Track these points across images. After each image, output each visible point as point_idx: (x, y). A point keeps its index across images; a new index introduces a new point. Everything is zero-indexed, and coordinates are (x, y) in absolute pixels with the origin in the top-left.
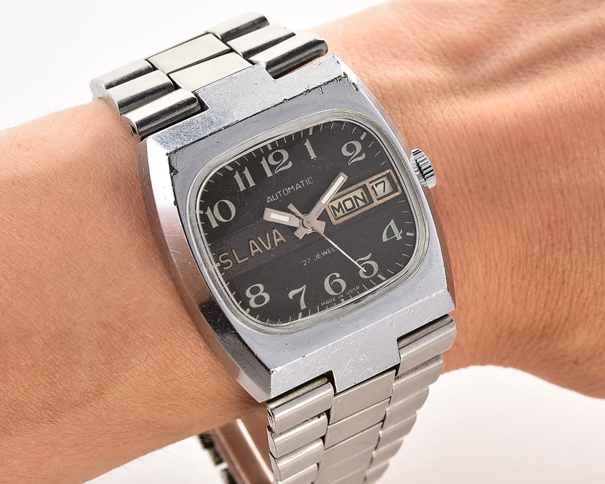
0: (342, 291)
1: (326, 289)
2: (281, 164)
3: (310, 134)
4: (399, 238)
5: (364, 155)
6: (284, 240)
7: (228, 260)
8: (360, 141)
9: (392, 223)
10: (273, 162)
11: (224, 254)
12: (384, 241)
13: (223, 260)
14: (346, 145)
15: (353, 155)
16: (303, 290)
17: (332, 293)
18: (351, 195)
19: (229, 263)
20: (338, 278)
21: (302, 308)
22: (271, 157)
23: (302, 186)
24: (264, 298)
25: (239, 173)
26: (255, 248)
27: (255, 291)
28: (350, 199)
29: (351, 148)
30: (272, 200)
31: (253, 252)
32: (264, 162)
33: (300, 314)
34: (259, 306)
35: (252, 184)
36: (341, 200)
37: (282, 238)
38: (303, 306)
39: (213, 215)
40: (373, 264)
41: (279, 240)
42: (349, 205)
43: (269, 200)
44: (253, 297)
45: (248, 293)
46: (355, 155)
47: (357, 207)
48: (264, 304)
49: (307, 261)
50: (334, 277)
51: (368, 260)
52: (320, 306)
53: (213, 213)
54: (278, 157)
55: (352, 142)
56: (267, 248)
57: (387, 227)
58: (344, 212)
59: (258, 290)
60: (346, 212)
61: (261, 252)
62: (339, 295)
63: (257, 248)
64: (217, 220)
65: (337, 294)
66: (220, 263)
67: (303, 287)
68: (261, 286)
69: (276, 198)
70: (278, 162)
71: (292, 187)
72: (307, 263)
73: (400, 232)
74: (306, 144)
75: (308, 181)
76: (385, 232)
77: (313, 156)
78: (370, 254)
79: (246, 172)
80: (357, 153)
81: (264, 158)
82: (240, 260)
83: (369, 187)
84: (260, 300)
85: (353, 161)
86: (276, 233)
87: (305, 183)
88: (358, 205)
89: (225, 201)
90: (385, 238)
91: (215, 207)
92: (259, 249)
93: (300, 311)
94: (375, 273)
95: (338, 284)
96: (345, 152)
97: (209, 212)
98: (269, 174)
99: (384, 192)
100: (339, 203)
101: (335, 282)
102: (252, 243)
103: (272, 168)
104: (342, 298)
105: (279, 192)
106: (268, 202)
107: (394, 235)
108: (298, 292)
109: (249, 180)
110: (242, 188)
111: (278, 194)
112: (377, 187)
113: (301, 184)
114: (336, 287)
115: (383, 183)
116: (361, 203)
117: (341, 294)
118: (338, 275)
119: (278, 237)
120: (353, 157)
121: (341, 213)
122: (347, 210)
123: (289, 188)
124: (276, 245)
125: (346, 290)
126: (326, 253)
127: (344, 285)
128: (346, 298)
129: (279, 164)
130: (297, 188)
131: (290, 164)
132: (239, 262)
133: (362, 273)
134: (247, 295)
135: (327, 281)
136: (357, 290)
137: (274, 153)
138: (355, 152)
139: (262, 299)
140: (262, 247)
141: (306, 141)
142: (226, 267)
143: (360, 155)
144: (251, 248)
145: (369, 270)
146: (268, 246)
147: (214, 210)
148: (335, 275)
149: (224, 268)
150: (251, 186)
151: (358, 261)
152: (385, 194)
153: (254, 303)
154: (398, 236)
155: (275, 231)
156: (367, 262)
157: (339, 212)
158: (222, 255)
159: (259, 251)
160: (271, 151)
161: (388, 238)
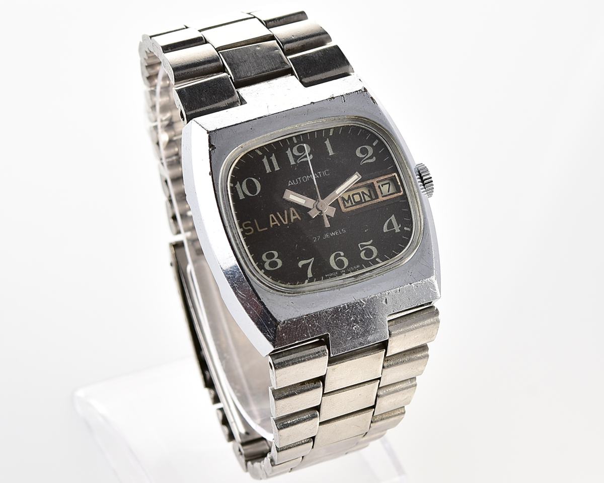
1: (331, 263)
3: (331, 133)
4: (398, 230)
5: (374, 158)
6: (299, 218)
7: (249, 228)
8: (372, 146)
9: (393, 218)
10: (297, 153)
11: (248, 222)
12: (385, 231)
13: (246, 226)
14: (360, 148)
15: (365, 157)
16: (311, 262)
17: (336, 267)
18: (360, 191)
19: (250, 230)
20: (342, 256)
21: (309, 277)
22: (295, 149)
23: (319, 176)
24: (277, 264)
25: (267, 158)
26: (273, 221)
27: (270, 256)
28: (358, 194)
29: (364, 151)
30: (292, 184)
31: (272, 224)
32: (289, 152)
34: (272, 269)
35: (277, 168)
36: (351, 193)
37: (297, 216)
38: (310, 275)
39: (242, 189)
40: (373, 249)
41: (295, 217)
42: (357, 198)
43: (290, 183)
44: (268, 261)
45: (264, 257)
47: (363, 201)
48: (277, 268)
49: (317, 238)
51: (369, 245)
52: (324, 276)
53: (241, 187)
54: (301, 150)
55: (365, 146)
56: (284, 223)
57: (388, 221)
58: (352, 204)
59: (272, 256)
60: (354, 204)
63: (275, 221)
64: (244, 193)
65: (340, 269)
66: (243, 229)
67: (311, 259)
68: (276, 253)
69: (296, 182)
72: (317, 240)
73: (399, 226)
74: (326, 142)
75: (324, 173)
76: (386, 224)
77: (331, 153)
78: (372, 241)
79: (273, 158)
80: (368, 156)
81: (289, 149)
82: (260, 229)
83: (376, 185)
84: (273, 264)
85: (364, 162)
86: (293, 212)
87: (322, 174)
88: (365, 199)
89: (253, 179)
90: (385, 230)
91: (243, 183)
92: (277, 222)
93: (307, 278)
94: (374, 256)
95: (342, 261)
96: (358, 154)
97: (238, 186)
98: (293, 163)
99: (389, 192)
100: (349, 195)
101: (339, 259)
102: (272, 217)
103: (295, 157)
104: (344, 273)
105: (299, 178)
106: (289, 185)
107: (394, 228)
108: (308, 262)
109: (274, 165)
110: (268, 170)
111: (298, 180)
112: (382, 187)
113: (319, 174)
114: (340, 263)
115: (388, 185)
116: (367, 198)
117: (343, 270)
118: (342, 254)
119: (294, 215)
120: (365, 159)
121: (350, 204)
122: (355, 202)
123: (308, 177)
124: (292, 221)
125: (348, 267)
126: (334, 234)
127: (346, 262)
128: (347, 273)
129: (302, 155)
131: (311, 157)
133: (362, 255)
134: (263, 259)
135: (332, 257)
136: (357, 268)
137: (298, 146)
138: (367, 155)
139: (275, 264)
140: (280, 221)
141: (326, 140)
142: (247, 233)
143: (371, 158)
144: (271, 221)
145: (369, 253)
146: (285, 221)
147: (243, 185)
148: (340, 254)
149: (246, 234)
150: (276, 170)
151: (360, 245)
152: (389, 193)
153: (268, 266)
154: (397, 229)
155: (292, 209)
156: (368, 247)
157: (348, 203)
158: (246, 223)
159: (277, 224)
160: (297, 144)
161: (388, 229)
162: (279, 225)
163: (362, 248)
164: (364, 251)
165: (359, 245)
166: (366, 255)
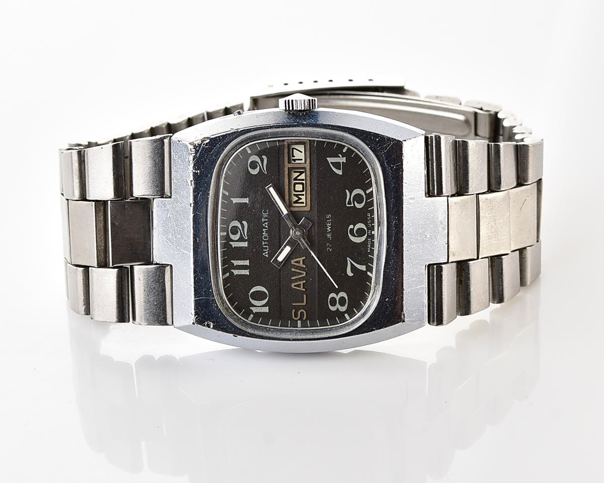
0: (366, 229)
1: (358, 242)
2: (242, 231)
3: (227, 194)
4: (344, 160)
5: (264, 157)
7: (299, 312)
8: (251, 155)
9: (330, 160)
10: (237, 237)
11: (293, 313)
12: (341, 174)
13: (297, 317)
14: (249, 168)
15: (260, 166)
16: (351, 262)
17: (363, 239)
18: (293, 182)
19: (302, 314)
20: (354, 228)
21: (365, 270)
22: (232, 237)
23: (267, 221)
24: (343, 297)
25: (234, 269)
26: (299, 286)
27: (333, 301)
28: (295, 184)
29: (254, 165)
30: (267, 252)
31: (302, 289)
32: (234, 244)
33: (369, 273)
34: (347, 304)
35: (247, 263)
37: (301, 259)
38: (363, 268)
39: (259, 307)
40: (355, 192)
41: (301, 262)
42: (299, 187)
43: (266, 254)
44: (338, 305)
45: (333, 309)
46: (261, 165)
47: (304, 182)
48: (347, 299)
49: (329, 246)
50: (352, 230)
52: (369, 253)
53: (257, 306)
54: (235, 230)
55: (249, 162)
56: (304, 275)
57: (331, 166)
58: (303, 195)
59: (333, 299)
60: (304, 193)
61: (305, 281)
62: (368, 234)
63: (300, 284)
64: (263, 306)
65: (366, 234)
67: (349, 263)
68: (332, 295)
69: (266, 248)
70: (239, 232)
71: (264, 230)
72: (330, 248)
73: (340, 157)
74: (234, 202)
75: (265, 215)
76: (334, 169)
77: (246, 200)
78: (347, 191)
79: (236, 263)
80: (260, 162)
81: (231, 243)
82: (303, 302)
83: (290, 166)
84: (342, 301)
85: (265, 169)
86: (295, 262)
87: (265, 218)
88: (303, 180)
89: (251, 291)
90: (340, 172)
91: (252, 303)
92: (302, 283)
93: (366, 272)
94: (363, 194)
95: (359, 229)
96: (255, 172)
97: (254, 310)
98: (245, 244)
99: (301, 152)
100: (294, 195)
101: (356, 233)
102: (295, 286)
103: (241, 239)
104: (371, 232)
105: (263, 243)
106: (267, 256)
107: (340, 162)
108: (350, 266)
109: (243, 264)
110: (246, 272)
112: (294, 157)
113: (265, 222)
114: (361, 232)
115: (294, 150)
116: (303, 176)
117: (368, 232)
118: (351, 227)
119: (298, 262)
120: (261, 167)
121: (303, 198)
122: (303, 191)
123: (264, 234)
124: (304, 266)
125: (367, 226)
126: (330, 227)
127: (361, 226)
128: (372, 228)
129: (241, 233)
130: (267, 227)
131: (245, 223)
132: (304, 304)
133: (359, 206)
134: (334, 310)
135: (352, 238)
136: (371, 216)
137: (230, 233)
138: (258, 163)
139: (342, 299)
140: (300, 279)
141: (232, 201)
142: (304, 317)
143: (262, 160)
144: (298, 288)
145: (358, 198)
146: (302, 274)
147: (255, 304)
148: (351, 229)
149: (304, 319)
150: (248, 264)
151: (348, 204)
152: (303, 152)
153: (343, 307)
154: (342, 160)
155: (293, 262)
156: (352, 197)
158: (293, 315)
159: (303, 283)
160: (228, 234)
161: (340, 169)
163: (351, 204)
164: (355, 203)
166: (359, 202)
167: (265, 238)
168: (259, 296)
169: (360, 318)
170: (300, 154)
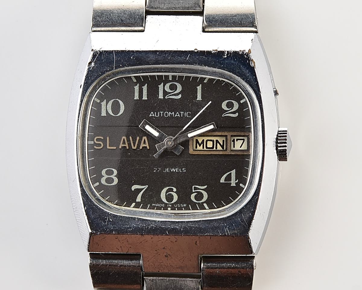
1: (162, 195)
2: (173, 93)
3: (205, 82)
4: (233, 184)
5: (237, 114)
6: (147, 147)
7: (101, 143)
8: (239, 103)
9: (233, 172)
10: (167, 89)
11: (100, 137)
12: (221, 182)
13: (97, 141)
14: (227, 101)
15: (229, 110)
16: (144, 188)
17: (164, 200)
18: (215, 139)
19: (100, 145)
20: (174, 192)
21: (137, 201)
22: (168, 85)
23: (180, 115)
25: (139, 87)
27: (109, 173)
28: (213, 141)
29: (230, 105)
30: (154, 115)
31: (121, 145)
32: (161, 87)
33: (134, 204)
34: (107, 184)
35: (145, 98)
36: (206, 139)
37: (147, 145)
38: (139, 199)
39: (106, 107)
40: (205, 194)
41: (145, 145)
42: (210, 145)
43: (152, 114)
44: (106, 177)
45: (104, 172)
47: (215, 149)
48: (111, 185)
49: (158, 170)
50: (171, 190)
51: (202, 189)
52: (151, 205)
53: (106, 105)
54: (173, 87)
55: (233, 101)
56: (133, 148)
57: (228, 173)
58: (203, 148)
59: (111, 173)
60: (205, 149)
62: (168, 204)
63: (125, 144)
64: (107, 111)
65: (168, 203)
66: (94, 142)
67: (145, 186)
68: (115, 172)
69: (157, 115)
70: (172, 91)
71: (173, 113)
73: (236, 181)
74: (198, 87)
75: (186, 114)
76: (225, 175)
77: (199, 98)
78: (206, 186)
79: (145, 88)
80: (232, 110)
81: (162, 84)
82: (109, 146)
83: (229, 137)
84: (109, 180)
85: (226, 115)
86: (145, 140)
87: (183, 114)
88: (216, 148)
89: (120, 101)
90: (222, 180)
91: (110, 102)
92: (127, 145)
93: (135, 202)
94: (203, 201)
95: (172, 196)
96: (224, 106)
97: (104, 103)
98: (161, 96)
99: (241, 147)
100: (203, 140)
101: (170, 194)
102: (124, 139)
103: (165, 93)
104: (170, 207)
105: (162, 112)
106: (150, 115)
107: (231, 181)
108: (141, 188)
109: (144, 94)
110: (136, 97)
112: (237, 141)
113: (180, 114)
114: (169, 198)
115: (243, 141)
116: (219, 148)
117: (170, 204)
118: (175, 190)
119: (144, 143)
120: (228, 112)
121: (201, 148)
122: (207, 147)
123: (170, 113)
124: (141, 148)
125: (175, 203)
126: (174, 171)
127: (176, 198)
128: (173, 208)
129: (171, 93)
130: (176, 116)
131: (180, 96)
132: (108, 147)
133: (193, 197)
134: (102, 173)
135: (165, 190)
136: (183, 207)
137: (171, 83)
138: (232, 109)
139: (112, 180)
140: (129, 144)
141: (199, 86)
142: (97, 146)
143: (234, 113)
145: (199, 196)
146: (134, 146)
147: (108, 104)
148: (173, 189)
149: (95, 147)
150: (143, 99)
152: (240, 149)
153: (104, 181)
154: (233, 183)
155: (145, 138)
156: (201, 191)
157: (200, 146)
158: (98, 137)
159: (126, 147)
160: (170, 81)
161: (225, 181)
162: (128, 148)
163: (194, 190)
164: (195, 194)
165: (193, 186)
166: (196, 197)
167: (166, 114)
168: (115, 107)
169: (95, 196)
170: (239, 145)
